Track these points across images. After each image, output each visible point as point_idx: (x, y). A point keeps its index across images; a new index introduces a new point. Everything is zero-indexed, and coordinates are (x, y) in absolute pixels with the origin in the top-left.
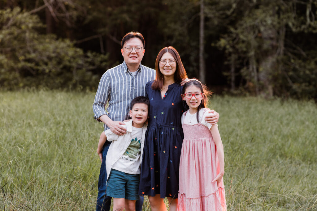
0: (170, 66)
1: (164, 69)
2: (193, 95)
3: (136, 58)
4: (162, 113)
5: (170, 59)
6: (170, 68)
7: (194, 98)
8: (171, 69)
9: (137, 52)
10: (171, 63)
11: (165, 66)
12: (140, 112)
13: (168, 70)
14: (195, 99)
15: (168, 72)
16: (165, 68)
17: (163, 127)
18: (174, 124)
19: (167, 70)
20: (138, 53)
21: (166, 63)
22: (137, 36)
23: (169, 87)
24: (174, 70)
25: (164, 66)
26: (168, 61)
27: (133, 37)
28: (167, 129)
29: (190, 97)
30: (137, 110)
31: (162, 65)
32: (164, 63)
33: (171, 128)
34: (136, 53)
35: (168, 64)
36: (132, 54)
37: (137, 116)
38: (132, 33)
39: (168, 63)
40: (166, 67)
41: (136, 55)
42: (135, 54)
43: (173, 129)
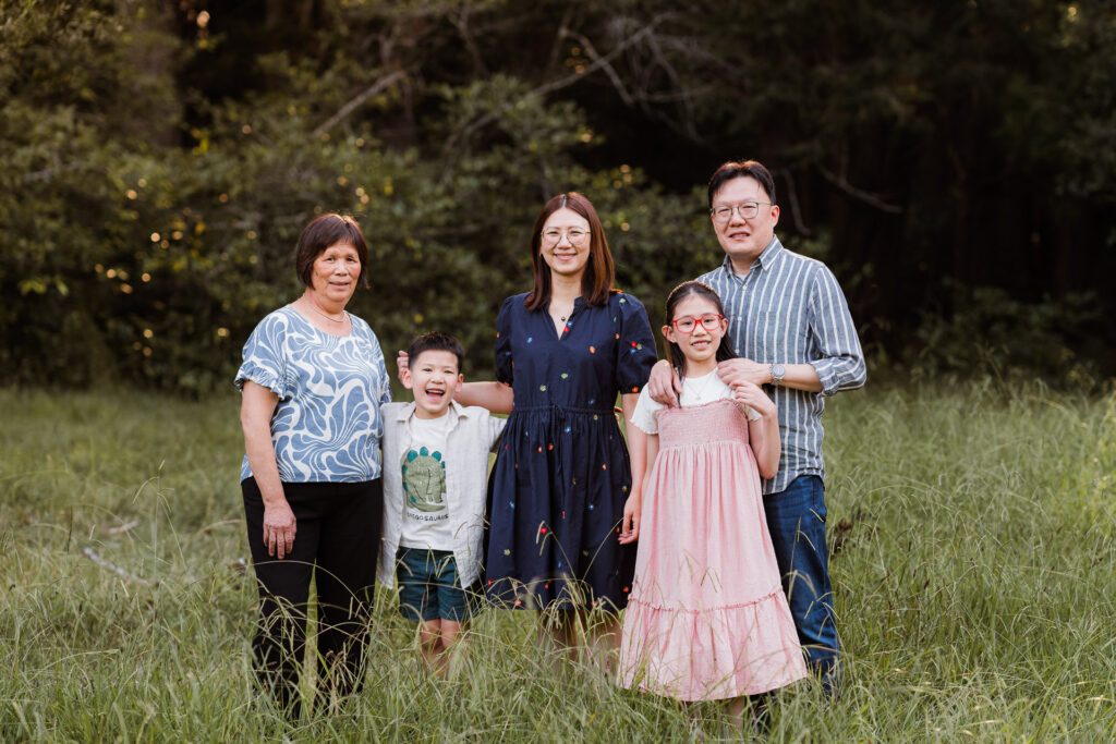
0: (570, 245)
1: (556, 255)
2: (697, 322)
3: (748, 235)
4: (564, 376)
5: (571, 227)
6: (572, 251)
7: (700, 329)
8: (575, 254)
9: (746, 217)
10: (574, 239)
11: (558, 245)
12: (437, 375)
13: (566, 258)
14: (705, 332)
15: (566, 262)
16: (557, 251)
17: (570, 415)
18: (597, 402)
19: (563, 258)
20: (750, 221)
21: (559, 237)
22: (746, 172)
23: (575, 305)
24: (584, 256)
25: (555, 246)
26: (564, 234)
27: (733, 175)
28: (581, 419)
29: (687, 329)
30: (429, 370)
31: (551, 243)
32: (555, 239)
33: (590, 415)
34: (743, 221)
35: (565, 242)
36: (733, 226)
37: (431, 386)
38: (730, 165)
39: (564, 238)
40: (561, 248)
41: (746, 229)
42: (741, 225)
43: (596, 418)
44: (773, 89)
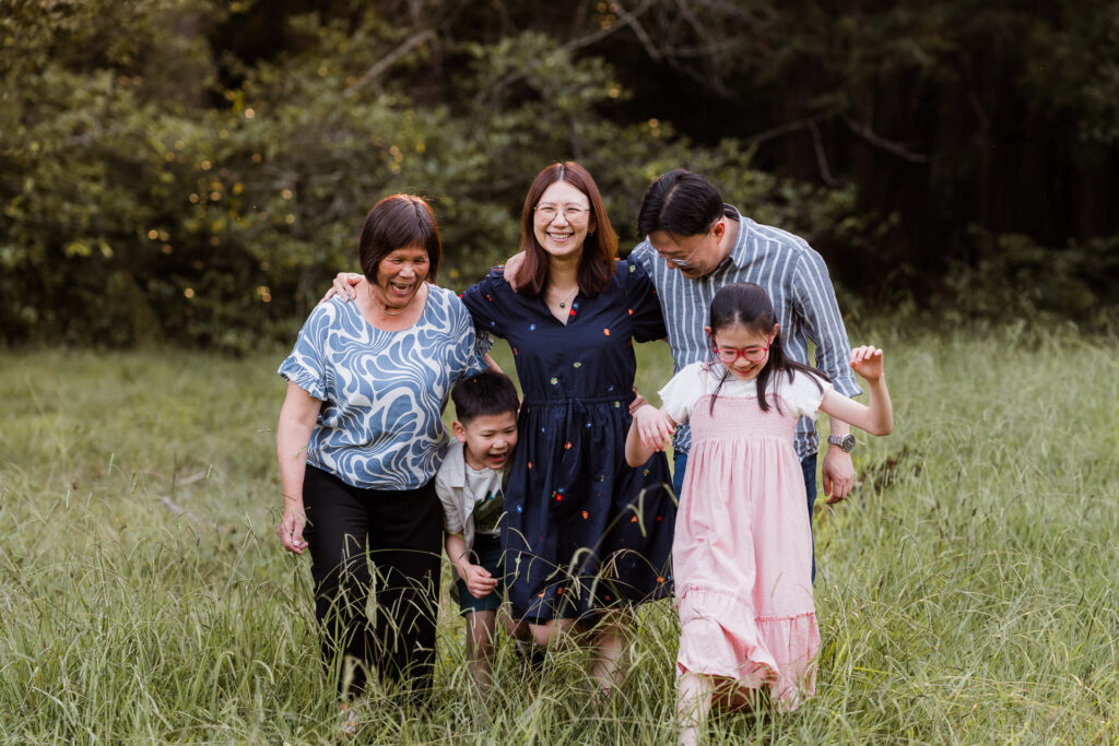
0: (567, 224)
1: (549, 233)
4: (577, 365)
5: (567, 204)
8: (571, 235)
11: (553, 223)
13: (561, 238)
15: (561, 244)
17: (590, 407)
18: (618, 388)
19: (557, 237)
21: (554, 214)
28: (602, 410)
30: (488, 436)
31: (544, 219)
35: (560, 219)
37: (494, 452)
39: (560, 215)
40: (555, 226)
43: (618, 404)
44: (798, 43)
